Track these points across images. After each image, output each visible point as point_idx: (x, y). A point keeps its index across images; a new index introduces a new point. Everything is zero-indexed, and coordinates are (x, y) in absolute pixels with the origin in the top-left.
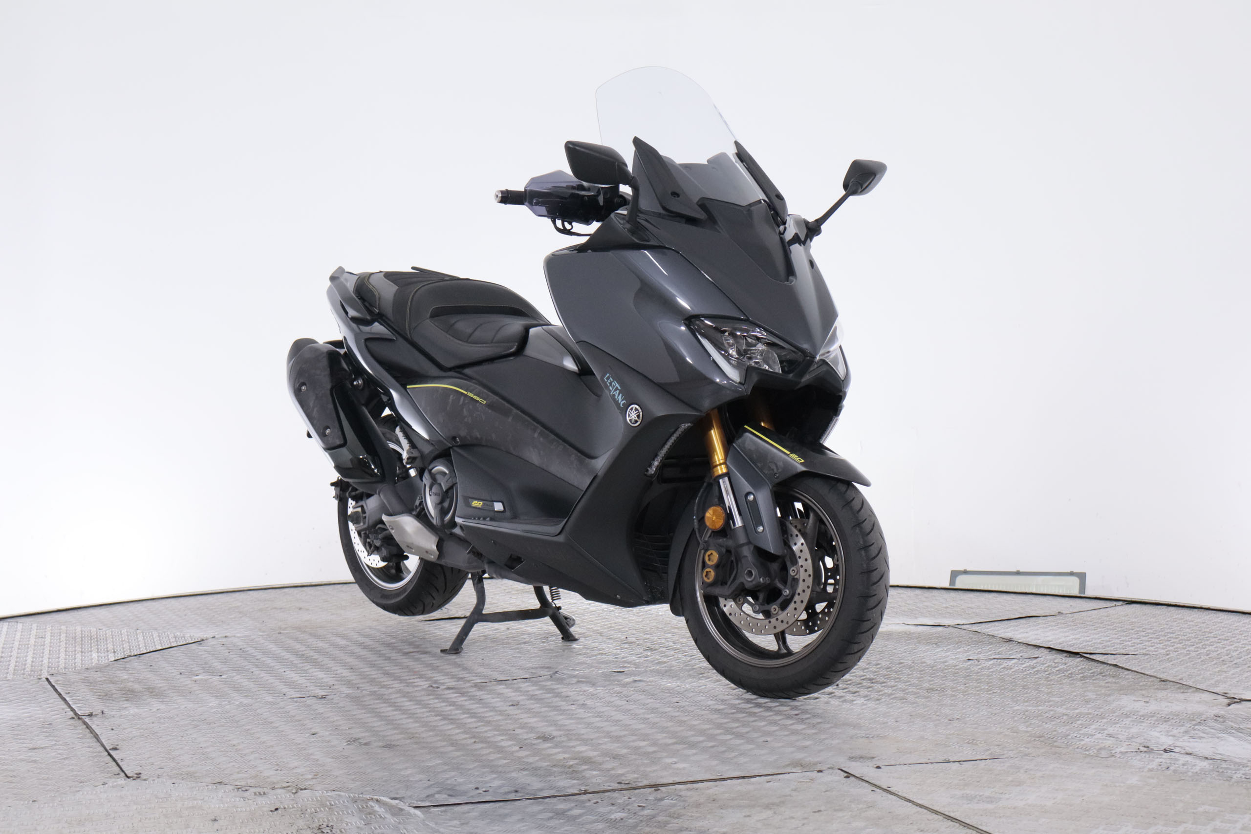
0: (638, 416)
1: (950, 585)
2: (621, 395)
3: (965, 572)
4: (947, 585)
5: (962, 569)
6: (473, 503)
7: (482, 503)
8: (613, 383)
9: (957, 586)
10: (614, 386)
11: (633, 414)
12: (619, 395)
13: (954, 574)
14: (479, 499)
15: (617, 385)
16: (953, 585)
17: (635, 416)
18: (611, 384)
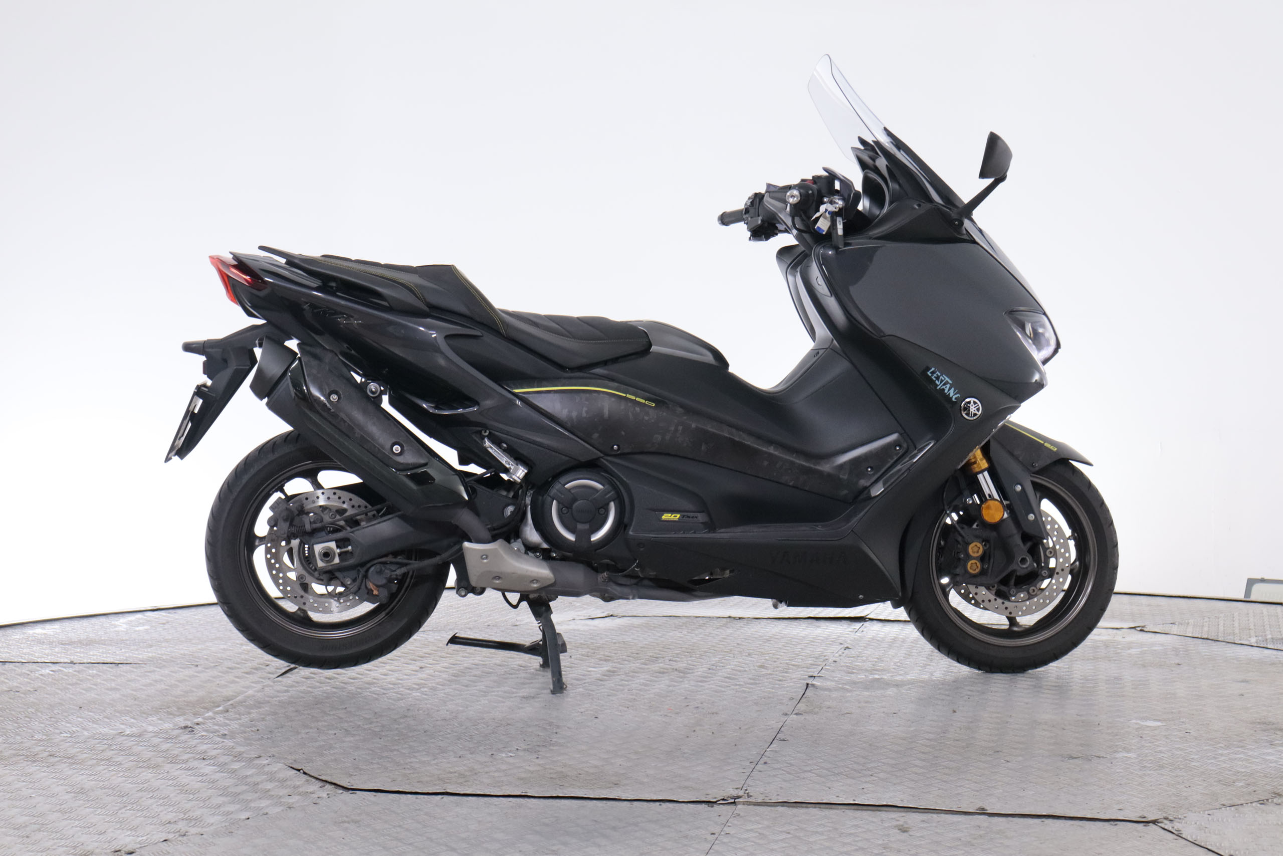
0: (978, 410)
1: (1245, 597)
2: (953, 389)
3: (1263, 581)
4: (1241, 596)
5: (1259, 577)
6: (663, 517)
7: (678, 516)
8: (941, 377)
9: (1253, 598)
10: (942, 381)
11: (973, 407)
12: (949, 390)
13: (1251, 582)
14: (672, 511)
15: (947, 379)
16: (1247, 597)
17: (975, 409)
18: (938, 378)
